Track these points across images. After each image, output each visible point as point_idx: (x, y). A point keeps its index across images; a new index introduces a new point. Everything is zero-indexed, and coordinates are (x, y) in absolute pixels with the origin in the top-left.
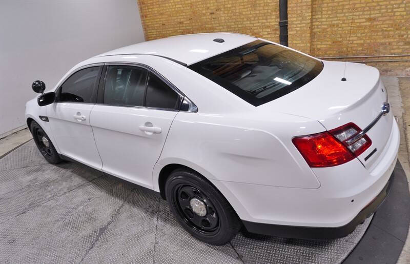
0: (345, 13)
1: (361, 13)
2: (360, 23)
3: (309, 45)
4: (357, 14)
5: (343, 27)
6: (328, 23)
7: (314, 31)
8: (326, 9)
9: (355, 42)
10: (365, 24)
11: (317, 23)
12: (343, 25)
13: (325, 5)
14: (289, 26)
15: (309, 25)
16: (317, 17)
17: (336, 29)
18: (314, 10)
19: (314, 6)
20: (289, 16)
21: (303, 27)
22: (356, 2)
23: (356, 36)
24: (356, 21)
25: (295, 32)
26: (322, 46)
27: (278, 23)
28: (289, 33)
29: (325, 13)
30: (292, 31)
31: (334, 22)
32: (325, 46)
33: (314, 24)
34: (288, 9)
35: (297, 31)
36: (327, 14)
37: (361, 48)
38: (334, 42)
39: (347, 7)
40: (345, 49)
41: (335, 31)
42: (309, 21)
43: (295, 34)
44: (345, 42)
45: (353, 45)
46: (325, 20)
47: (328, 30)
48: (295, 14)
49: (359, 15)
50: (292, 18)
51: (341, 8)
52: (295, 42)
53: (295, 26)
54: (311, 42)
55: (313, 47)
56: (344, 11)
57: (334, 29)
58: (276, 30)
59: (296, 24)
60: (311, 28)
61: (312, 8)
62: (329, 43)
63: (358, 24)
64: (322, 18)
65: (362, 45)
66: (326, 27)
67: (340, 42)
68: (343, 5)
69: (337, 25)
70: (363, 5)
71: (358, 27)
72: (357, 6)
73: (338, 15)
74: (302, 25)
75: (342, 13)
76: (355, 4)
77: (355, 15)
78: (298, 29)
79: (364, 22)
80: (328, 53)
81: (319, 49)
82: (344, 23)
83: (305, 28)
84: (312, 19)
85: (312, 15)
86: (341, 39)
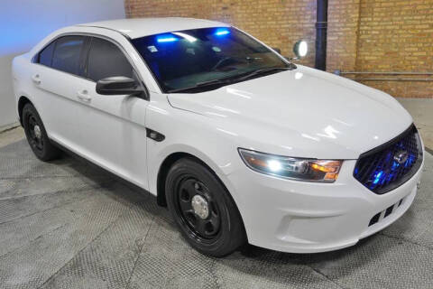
0: (404, 16)
1: (424, 17)
2: (422, 29)
3: (354, 55)
4: (419, 18)
5: (399, 34)
6: (379, 28)
7: (362, 37)
8: (379, 10)
9: (415, 54)
10: (428, 31)
11: (366, 28)
12: (400, 32)
13: (377, 5)
14: (329, 30)
15: (356, 29)
16: (366, 19)
17: (390, 36)
18: (363, 10)
19: (363, 6)
20: (329, 16)
21: (348, 31)
22: (418, 2)
23: (417, 47)
24: (417, 27)
25: (337, 38)
26: (372, 58)
27: (314, 25)
28: (329, 38)
29: (377, 14)
30: (333, 36)
31: (389, 27)
32: (375, 58)
33: (361, 28)
34: (329, 8)
35: (339, 36)
36: (379, 17)
37: (422, 63)
38: (387, 53)
39: (407, 8)
40: (401, 62)
41: (390, 39)
42: (356, 24)
43: (336, 40)
44: (401, 54)
45: (413, 58)
46: (376, 24)
47: (381, 37)
48: (337, 14)
49: (421, 20)
50: (333, 20)
51: (398, 9)
52: (336, 51)
53: (336, 30)
54: (357, 52)
55: (359, 58)
56: (402, 13)
57: (388, 36)
58: (311, 34)
59: (339, 28)
60: (358, 33)
61: (360, 8)
62: (382, 54)
63: (419, 31)
64: (372, 21)
65: (424, 58)
66: (377, 32)
67: (396, 52)
68: (401, 6)
69: (393, 31)
70: (426, 7)
71: (420, 35)
72: (419, 7)
73: (394, 18)
74: (345, 29)
75: (399, 15)
76: (416, 5)
77: (417, 20)
78: (341, 34)
79: (426, 29)
80: (380, 67)
81: (367, 62)
82: (401, 28)
83: (350, 33)
84: (359, 22)
85: (360, 17)
86: (397, 50)
